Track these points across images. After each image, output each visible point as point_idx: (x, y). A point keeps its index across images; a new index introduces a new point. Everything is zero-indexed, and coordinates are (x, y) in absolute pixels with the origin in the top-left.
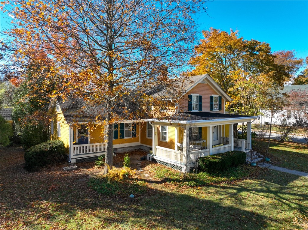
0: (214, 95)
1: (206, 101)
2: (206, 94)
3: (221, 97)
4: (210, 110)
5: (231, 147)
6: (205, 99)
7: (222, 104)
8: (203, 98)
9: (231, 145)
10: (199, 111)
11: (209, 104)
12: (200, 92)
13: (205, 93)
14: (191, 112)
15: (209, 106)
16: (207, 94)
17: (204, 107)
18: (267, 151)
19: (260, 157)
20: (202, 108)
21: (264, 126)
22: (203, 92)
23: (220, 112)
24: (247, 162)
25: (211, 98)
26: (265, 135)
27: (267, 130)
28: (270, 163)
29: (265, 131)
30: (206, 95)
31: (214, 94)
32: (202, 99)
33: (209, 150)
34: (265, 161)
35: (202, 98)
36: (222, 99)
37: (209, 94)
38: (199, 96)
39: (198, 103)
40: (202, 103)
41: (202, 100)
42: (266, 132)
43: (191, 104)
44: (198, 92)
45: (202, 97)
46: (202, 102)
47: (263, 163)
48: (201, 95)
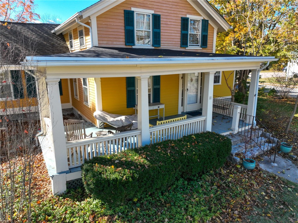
0: (190, 17)
1: (172, 26)
2: (172, 12)
3: (208, 21)
4: (181, 47)
5: (205, 121)
6: (169, 23)
7: (208, 36)
8: (165, 20)
9: (206, 118)
10: (153, 48)
11: (180, 35)
12: (156, 7)
13: (168, 8)
14: (133, 47)
15: (180, 38)
16: (175, 12)
17: (165, 40)
18: (287, 126)
19: (269, 142)
20: (161, 42)
21: (291, 79)
22: (164, 8)
23: (205, 51)
24: (234, 159)
25: (185, 22)
26: (291, 92)
27: (294, 85)
28: (291, 158)
29: (291, 86)
30: (171, 15)
31: (190, 14)
32: (161, 22)
33: (141, 132)
34: (280, 152)
35: (161, 19)
36: (209, 27)
37: (178, 12)
38: (153, 14)
39: (151, 30)
40: (161, 31)
41: (161, 25)
42: (293, 88)
43: (133, 31)
44: (150, 6)
45: (161, 17)
46: (161, 28)
47: (272, 157)
48: (159, 13)
